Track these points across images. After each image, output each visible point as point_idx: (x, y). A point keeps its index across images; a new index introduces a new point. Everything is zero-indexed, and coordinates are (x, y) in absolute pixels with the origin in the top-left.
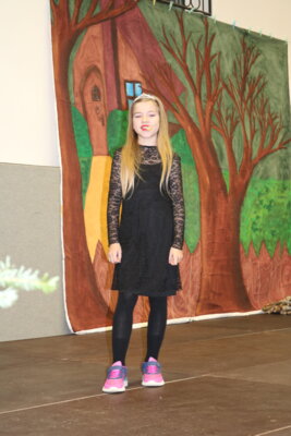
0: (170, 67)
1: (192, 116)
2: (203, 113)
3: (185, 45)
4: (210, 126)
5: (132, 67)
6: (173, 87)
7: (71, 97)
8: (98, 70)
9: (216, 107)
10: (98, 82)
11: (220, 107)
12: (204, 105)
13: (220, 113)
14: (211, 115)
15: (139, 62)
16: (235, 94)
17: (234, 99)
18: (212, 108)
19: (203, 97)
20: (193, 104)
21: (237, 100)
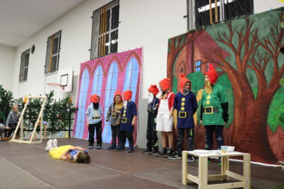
0: (221, 48)
1: (232, 65)
2: (241, 62)
3: (232, 34)
4: (246, 67)
5: (198, 55)
6: (221, 56)
7: (174, 74)
8: (183, 62)
9: (250, 57)
10: (182, 66)
11: (253, 56)
12: (242, 58)
13: (253, 59)
14: (246, 62)
15: (202, 52)
16: (269, 46)
17: (267, 48)
18: (248, 58)
19: (242, 54)
20: (234, 59)
21: (271, 48)
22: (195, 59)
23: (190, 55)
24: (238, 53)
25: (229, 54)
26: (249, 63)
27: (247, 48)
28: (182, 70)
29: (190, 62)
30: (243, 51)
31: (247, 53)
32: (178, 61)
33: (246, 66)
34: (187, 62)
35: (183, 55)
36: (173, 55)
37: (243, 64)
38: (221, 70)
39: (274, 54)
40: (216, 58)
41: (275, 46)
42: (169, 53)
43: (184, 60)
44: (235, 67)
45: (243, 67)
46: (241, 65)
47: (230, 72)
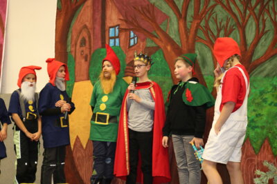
0: (153, 5)
1: (172, 36)
2: (187, 31)
4: (194, 41)
5: (113, 17)
6: (154, 20)
7: (69, 49)
8: (85, 27)
9: (203, 24)
10: (84, 34)
11: (207, 22)
12: (189, 24)
13: (207, 27)
14: (196, 31)
15: (120, 12)
16: (232, 6)
17: (230, 10)
18: (198, 25)
19: (189, 19)
20: (176, 26)
21: (236, 11)
22: (109, 24)
23: (98, 16)
24: (182, 16)
25: (166, 17)
26: (201, 34)
27: (197, 9)
28: (83, 42)
29: (98, 27)
30: (191, 12)
31: (197, 16)
32: (76, 25)
33: (196, 38)
34: (94, 28)
35: (85, 15)
36: (66, 13)
37: (191, 36)
38: (153, 45)
39: (240, 20)
40: (145, 24)
41: (241, 8)
42: (59, 11)
43: (87, 24)
44: (176, 39)
45: (190, 41)
46: (187, 37)
47: (169, 48)
